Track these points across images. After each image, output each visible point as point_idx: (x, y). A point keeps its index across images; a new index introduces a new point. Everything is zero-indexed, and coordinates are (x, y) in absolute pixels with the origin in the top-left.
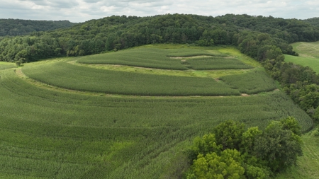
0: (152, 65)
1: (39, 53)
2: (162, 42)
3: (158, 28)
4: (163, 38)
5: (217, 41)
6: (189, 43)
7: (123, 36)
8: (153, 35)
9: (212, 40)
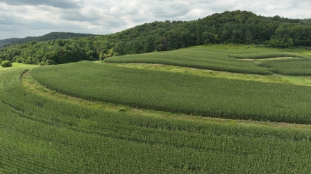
0: (210, 65)
1: (68, 55)
2: (217, 42)
3: (211, 25)
4: (219, 37)
5: (298, 41)
6: (256, 43)
7: (166, 35)
8: (205, 32)
9: (291, 39)
